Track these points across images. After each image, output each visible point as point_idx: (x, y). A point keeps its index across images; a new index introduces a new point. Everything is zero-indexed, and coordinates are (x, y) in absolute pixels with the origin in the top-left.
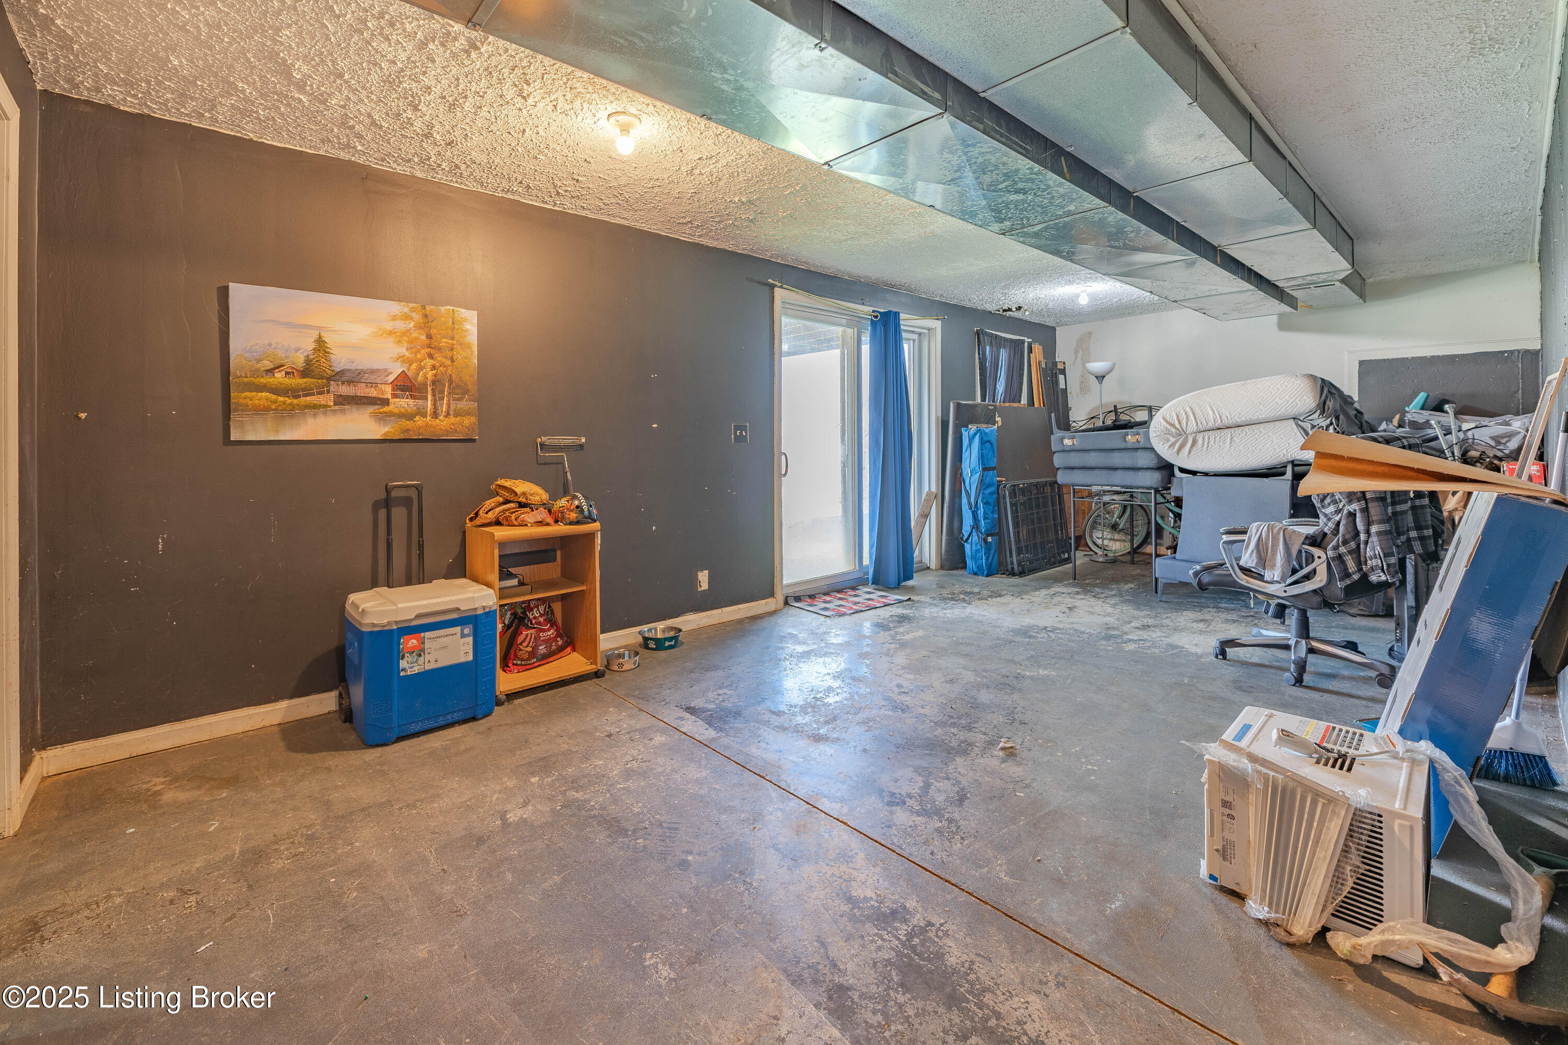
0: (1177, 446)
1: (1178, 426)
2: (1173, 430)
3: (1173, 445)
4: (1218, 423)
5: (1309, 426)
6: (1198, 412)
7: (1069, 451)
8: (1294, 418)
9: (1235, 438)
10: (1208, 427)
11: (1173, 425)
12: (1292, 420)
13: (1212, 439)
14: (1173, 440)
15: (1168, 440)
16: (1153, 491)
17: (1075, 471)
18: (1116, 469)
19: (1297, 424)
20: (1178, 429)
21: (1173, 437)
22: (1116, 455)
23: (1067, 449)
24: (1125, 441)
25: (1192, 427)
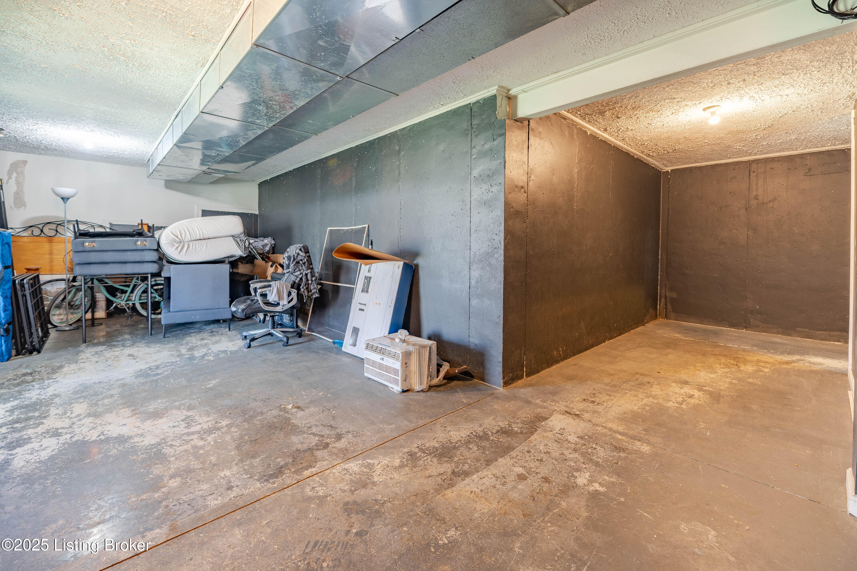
0: (179, 249)
1: (179, 236)
2: (177, 239)
3: (177, 248)
4: (202, 237)
5: (239, 240)
6: (191, 230)
7: (89, 251)
8: (232, 236)
9: (208, 245)
10: (196, 239)
11: (177, 237)
12: (231, 238)
13: (197, 245)
14: (177, 245)
15: (173, 246)
16: (149, 275)
17: (91, 265)
18: (125, 263)
19: (234, 238)
20: (180, 239)
21: (177, 243)
22: (129, 253)
23: (87, 250)
24: (136, 245)
25: (188, 237)
